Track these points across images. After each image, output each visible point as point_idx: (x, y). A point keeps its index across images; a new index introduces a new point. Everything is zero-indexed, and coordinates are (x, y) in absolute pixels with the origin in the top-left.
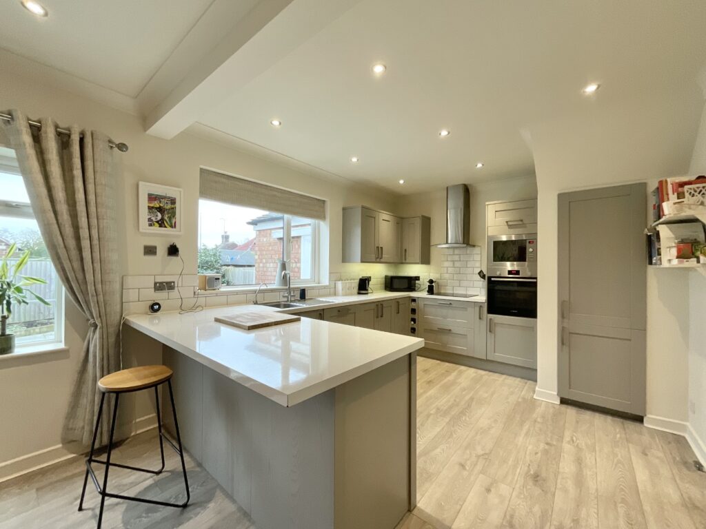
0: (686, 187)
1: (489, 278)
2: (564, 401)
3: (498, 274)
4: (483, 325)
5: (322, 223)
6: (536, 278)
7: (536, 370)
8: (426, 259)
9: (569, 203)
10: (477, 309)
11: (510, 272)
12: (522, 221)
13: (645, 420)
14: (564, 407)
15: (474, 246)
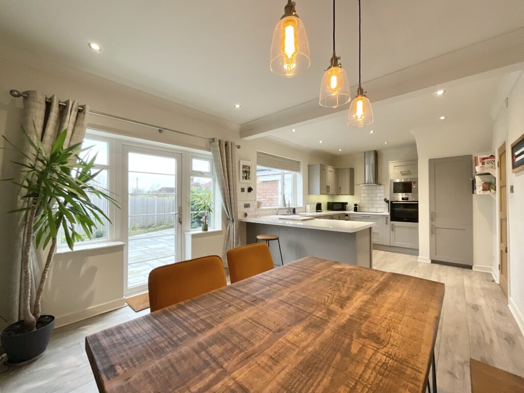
0: (486, 160)
1: (391, 202)
2: (433, 262)
3: (396, 200)
4: (388, 227)
5: (298, 173)
6: (418, 202)
7: (418, 250)
8: (352, 193)
9: (434, 164)
10: (385, 219)
11: (403, 199)
12: (409, 171)
13: (473, 267)
14: (433, 264)
15: (381, 185)
